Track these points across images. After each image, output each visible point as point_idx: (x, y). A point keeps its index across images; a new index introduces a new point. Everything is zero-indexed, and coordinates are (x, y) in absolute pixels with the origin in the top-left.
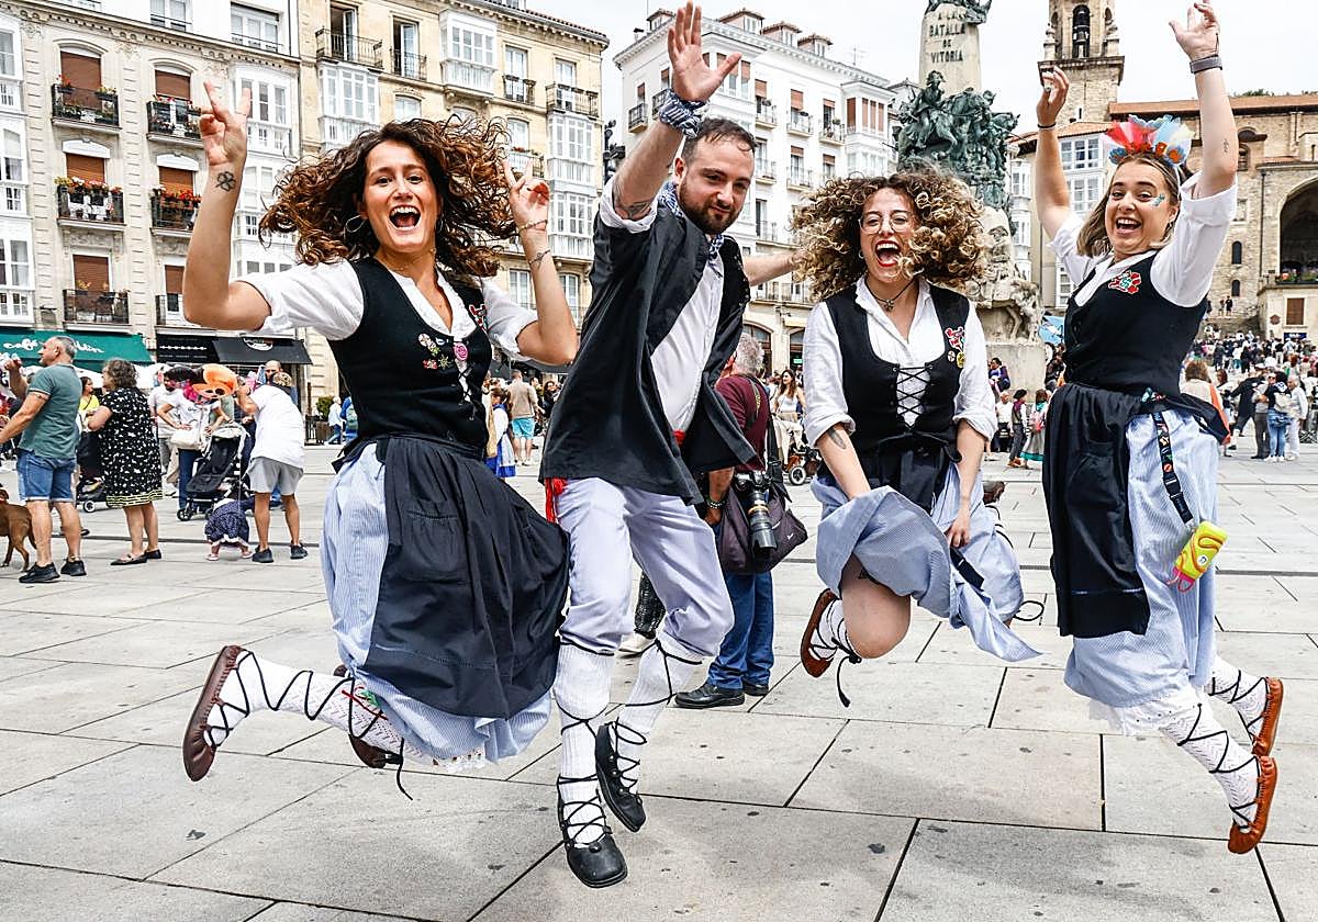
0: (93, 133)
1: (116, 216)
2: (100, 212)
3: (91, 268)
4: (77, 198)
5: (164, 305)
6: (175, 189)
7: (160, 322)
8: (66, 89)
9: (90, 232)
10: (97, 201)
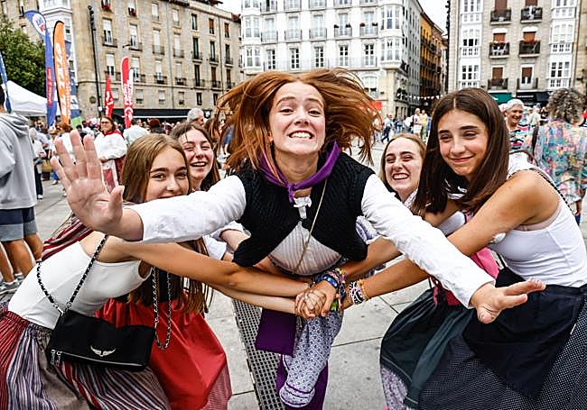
0: (503, 25)
1: (507, 53)
2: (502, 51)
3: (497, 71)
4: (496, 48)
5: (521, 81)
6: (529, 39)
7: (518, 88)
8: (495, 11)
9: (498, 59)
10: (502, 48)
